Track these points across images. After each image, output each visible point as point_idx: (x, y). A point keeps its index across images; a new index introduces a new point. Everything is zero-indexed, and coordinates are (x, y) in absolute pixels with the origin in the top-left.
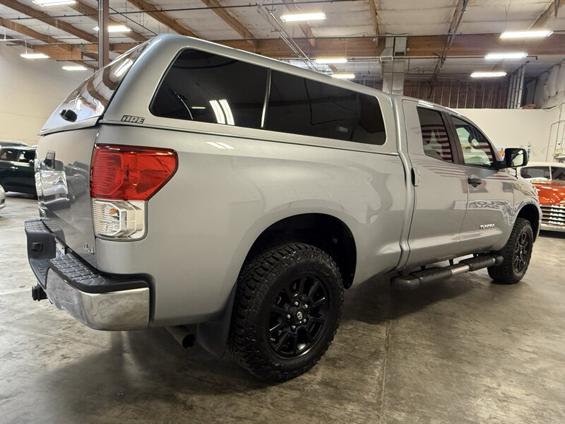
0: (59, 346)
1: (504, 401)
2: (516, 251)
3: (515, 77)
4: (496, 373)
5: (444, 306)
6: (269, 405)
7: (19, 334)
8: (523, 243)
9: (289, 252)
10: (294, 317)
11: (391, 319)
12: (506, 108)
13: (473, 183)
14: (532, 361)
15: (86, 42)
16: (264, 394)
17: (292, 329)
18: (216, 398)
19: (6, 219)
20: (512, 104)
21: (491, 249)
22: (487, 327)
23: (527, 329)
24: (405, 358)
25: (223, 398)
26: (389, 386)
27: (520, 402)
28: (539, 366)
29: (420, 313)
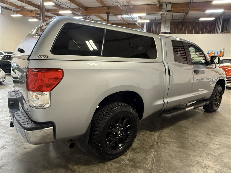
0: (23, 143)
1: (205, 168)
2: (215, 99)
3: (219, 19)
4: (202, 155)
5: (183, 123)
6: (106, 170)
7: (8, 138)
8: (218, 95)
9: (114, 108)
10: (117, 134)
11: (160, 129)
12: (214, 33)
13: (196, 72)
14: (218, 149)
15: (37, 9)
16: (104, 165)
17: (116, 138)
18: (84, 167)
19: (6, 85)
20: (217, 31)
21: (204, 99)
22: (201, 133)
23: (217, 134)
24: (165, 148)
25: (88, 167)
26: (157, 161)
27: (212, 168)
28: (221, 152)
29: (172, 126)
